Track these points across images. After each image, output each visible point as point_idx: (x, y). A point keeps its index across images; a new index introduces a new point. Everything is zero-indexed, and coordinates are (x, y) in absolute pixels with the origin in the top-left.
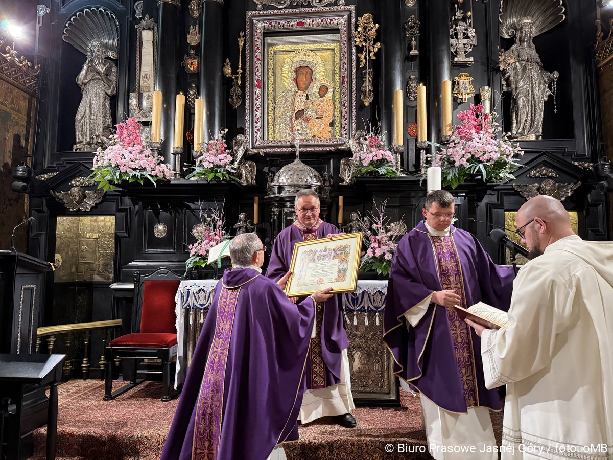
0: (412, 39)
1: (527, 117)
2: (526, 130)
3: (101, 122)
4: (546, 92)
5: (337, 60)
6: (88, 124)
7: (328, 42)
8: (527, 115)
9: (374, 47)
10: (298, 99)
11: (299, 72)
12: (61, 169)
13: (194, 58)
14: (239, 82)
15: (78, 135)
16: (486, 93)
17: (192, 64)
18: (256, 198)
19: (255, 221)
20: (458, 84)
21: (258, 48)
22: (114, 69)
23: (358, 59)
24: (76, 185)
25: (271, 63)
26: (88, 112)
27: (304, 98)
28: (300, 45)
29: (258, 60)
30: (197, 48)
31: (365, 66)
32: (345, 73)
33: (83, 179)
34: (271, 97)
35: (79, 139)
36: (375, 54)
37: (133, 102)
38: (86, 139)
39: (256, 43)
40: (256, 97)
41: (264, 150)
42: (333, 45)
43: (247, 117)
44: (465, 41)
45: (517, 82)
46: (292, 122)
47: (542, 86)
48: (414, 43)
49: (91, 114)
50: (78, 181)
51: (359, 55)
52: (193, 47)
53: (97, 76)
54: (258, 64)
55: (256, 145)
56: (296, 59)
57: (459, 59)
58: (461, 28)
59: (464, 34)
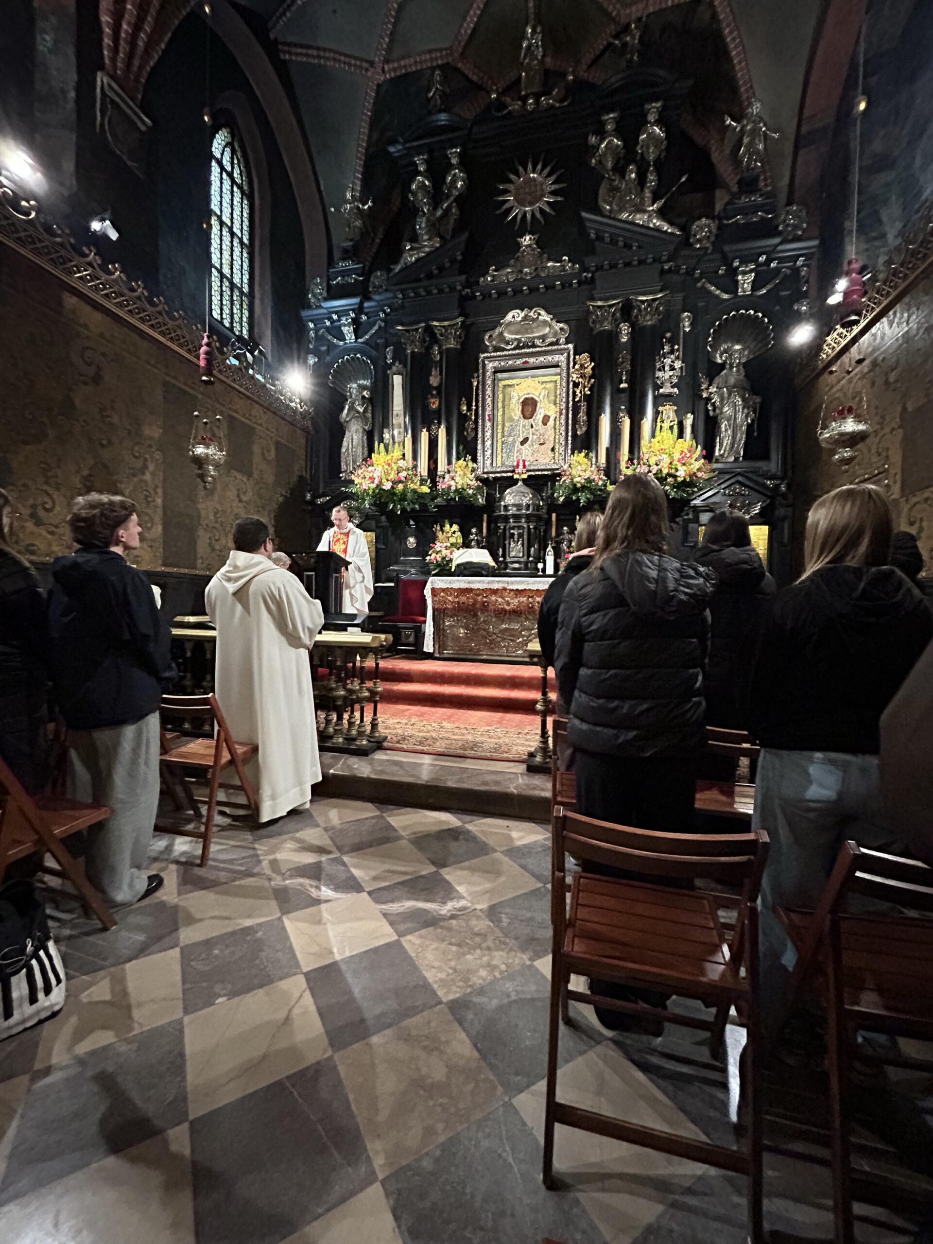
0: (623, 373)
1: (728, 440)
2: (727, 452)
3: (361, 454)
4: (751, 416)
5: (557, 392)
6: (351, 456)
7: (549, 375)
8: (729, 438)
9: (588, 383)
10: (523, 428)
11: (524, 404)
12: (333, 494)
13: (436, 398)
14: (473, 418)
15: (344, 466)
16: (689, 420)
17: (434, 403)
18: (485, 516)
19: (484, 535)
20: (661, 413)
21: (489, 386)
22: (370, 408)
23: (574, 393)
25: (501, 396)
26: (350, 446)
27: (529, 426)
28: (527, 379)
29: (489, 396)
30: (438, 388)
31: (580, 401)
32: (564, 406)
34: (500, 427)
35: (344, 469)
36: (589, 389)
37: (387, 436)
38: (350, 469)
39: (488, 381)
40: (487, 429)
41: (493, 475)
42: (554, 379)
43: (479, 447)
44: (671, 373)
46: (517, 448)
47: (746, 410)
48: (624, 377)
49: (353, 447)
51: (576, 390)
52: (436, 388)
53: (356, 415)
54: (489, 401)
55: (486, 470)
57: (666, 390)
58: (668, 361)
59: (671, 366)
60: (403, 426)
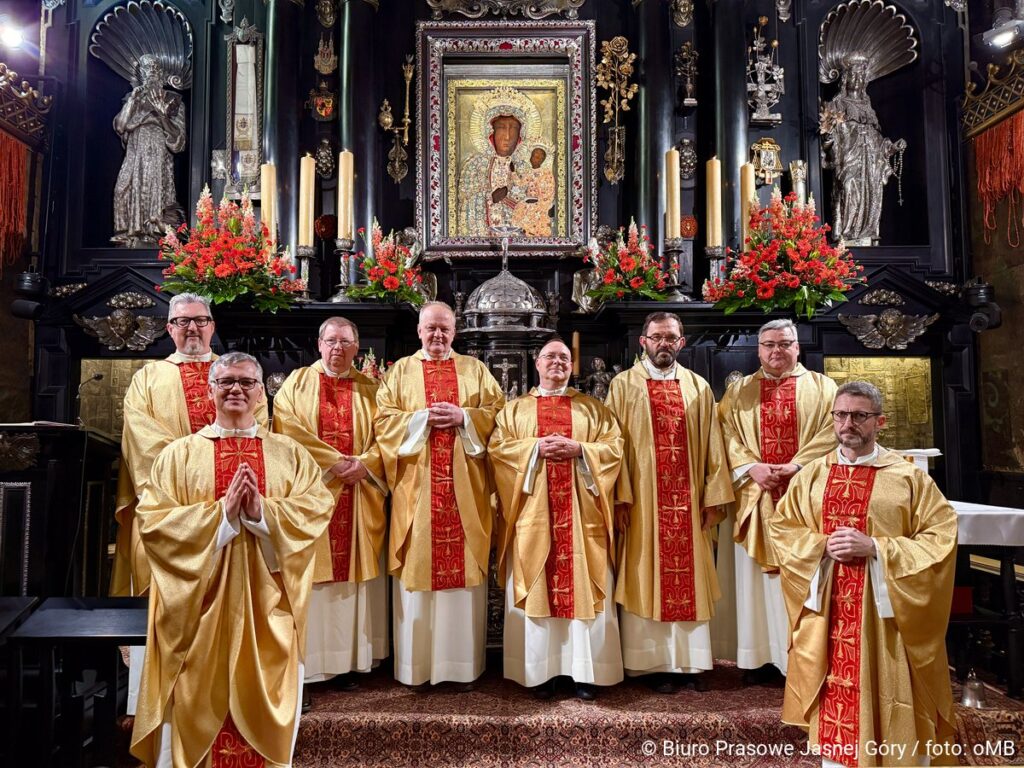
0: (686, 80)
1: (858, 210)
2: (857, 230)
3: (160, 198)
4: (886, 172)
5: (561, 108)
6: (137, 202)
7: (546, 77)
8: (859, 206)
9: (628, 91)
10: (496, 170)
11: (497, 125)
12: (92, 279)
13: (327, 96)
14: (406, 139)
15: (119, 220)
16: (799, 171)
17: (323, 105)
20: (759, 155)
21: (435, 84)
23: (601, 111)
24: (119, 305)
25: (452, 108)
26: (136, 180)
27: (507, 168)
28: (501, 81)
29: (436, 103)
30: (334, 78)
31: (612, 121)
32: (578, 132)
33: (131, 296)
34: (452, 165)
35: (120, 226)
36: (629, 103)
37: (219, 166)
38: (134, 227)
39: (432, 75)
40: (432, 164)
41: (449, 254)
42: (554, 83)
44: (768, 87)
45: (843, 154)
46: (487, 206)
47: (880, 161)
48: (690, 87)
49: (142, 183)
50: (122, 300)
51: (603, 102)
52: (324, 77)
53: (151, 119)
54: (436, 110)
56: (494, 103)
57: (759, 115)
58: (762, 65)
59: (767, 75)
60: (256, 146)
